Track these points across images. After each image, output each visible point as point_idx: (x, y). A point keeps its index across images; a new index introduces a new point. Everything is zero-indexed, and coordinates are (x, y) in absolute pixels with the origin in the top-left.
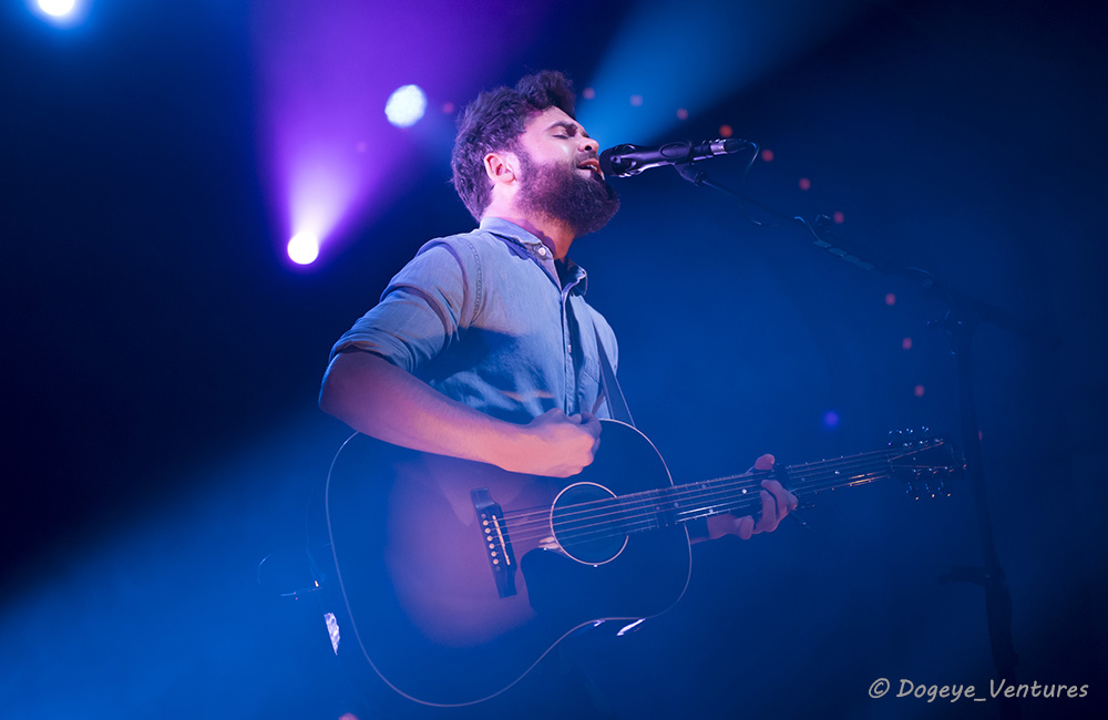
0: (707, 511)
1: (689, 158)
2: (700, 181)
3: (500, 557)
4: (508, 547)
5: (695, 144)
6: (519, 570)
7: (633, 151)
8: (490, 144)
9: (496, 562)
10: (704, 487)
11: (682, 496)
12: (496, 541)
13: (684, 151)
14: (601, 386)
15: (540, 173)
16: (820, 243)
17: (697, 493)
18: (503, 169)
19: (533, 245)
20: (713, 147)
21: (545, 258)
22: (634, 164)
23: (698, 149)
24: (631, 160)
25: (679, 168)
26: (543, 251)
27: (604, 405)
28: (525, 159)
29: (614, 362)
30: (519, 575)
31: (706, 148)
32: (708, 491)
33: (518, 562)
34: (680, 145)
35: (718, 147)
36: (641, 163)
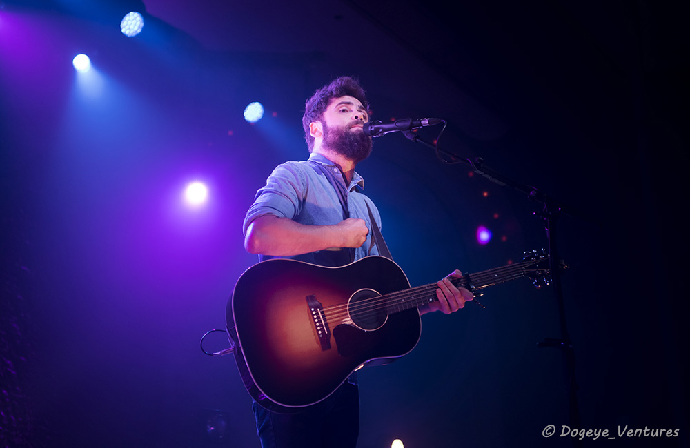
1: (410, 128)
2: (416, 139)
3: (322, 329)
4: (326, 324)
5: (413, 121)
6: (332, 337)
7: (381, 124)
9: (320, 332)
10: (427, 288)
11: (415, 293)
12: (320, 322)
13: (408, 124)
16: (478, 171)
17: (423, 291)
19: (331, 167)
20: (422, 122)
21: (337, 173)
22: (381, 130)
23: (415, 123)
24: (379, 128)
25: (405, 133)
26: (336, 170)
27: (375, 247)
29: (379, 224)
30: (332, 339)
31: (419, 122)
32: (429, 290)
33: (332, 332)
34: (405, 121)
35: (425, 122)
36: (385, 130)
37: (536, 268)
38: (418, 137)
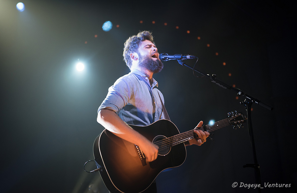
0: (189, 139)
1: (181, 59)
2: (184, 64)
3: (142, 156)
5: (183, 55)
7: (167, 55)
8: (131, 51)
9: (141, 158)
10: (187, 133)
11: (182, 136)
13: (180, 57)
14: (162, 110)
15: (143, 58)
16: (213, 81)
17: (186, 135)
18: (134, 57)
19: (144, 77)
20: (187, 57)
21: (147, 80)
22: (167, 58)
23: (183, 57)
24: (167, 57)
25: (178, 61)
26: (147, 78)
28: (139, 55)
31: (185, 57)
34: (179, 55)
35: (188, 57)
36: (169, 58)
37: (234, 120)
38: (184, 63)
